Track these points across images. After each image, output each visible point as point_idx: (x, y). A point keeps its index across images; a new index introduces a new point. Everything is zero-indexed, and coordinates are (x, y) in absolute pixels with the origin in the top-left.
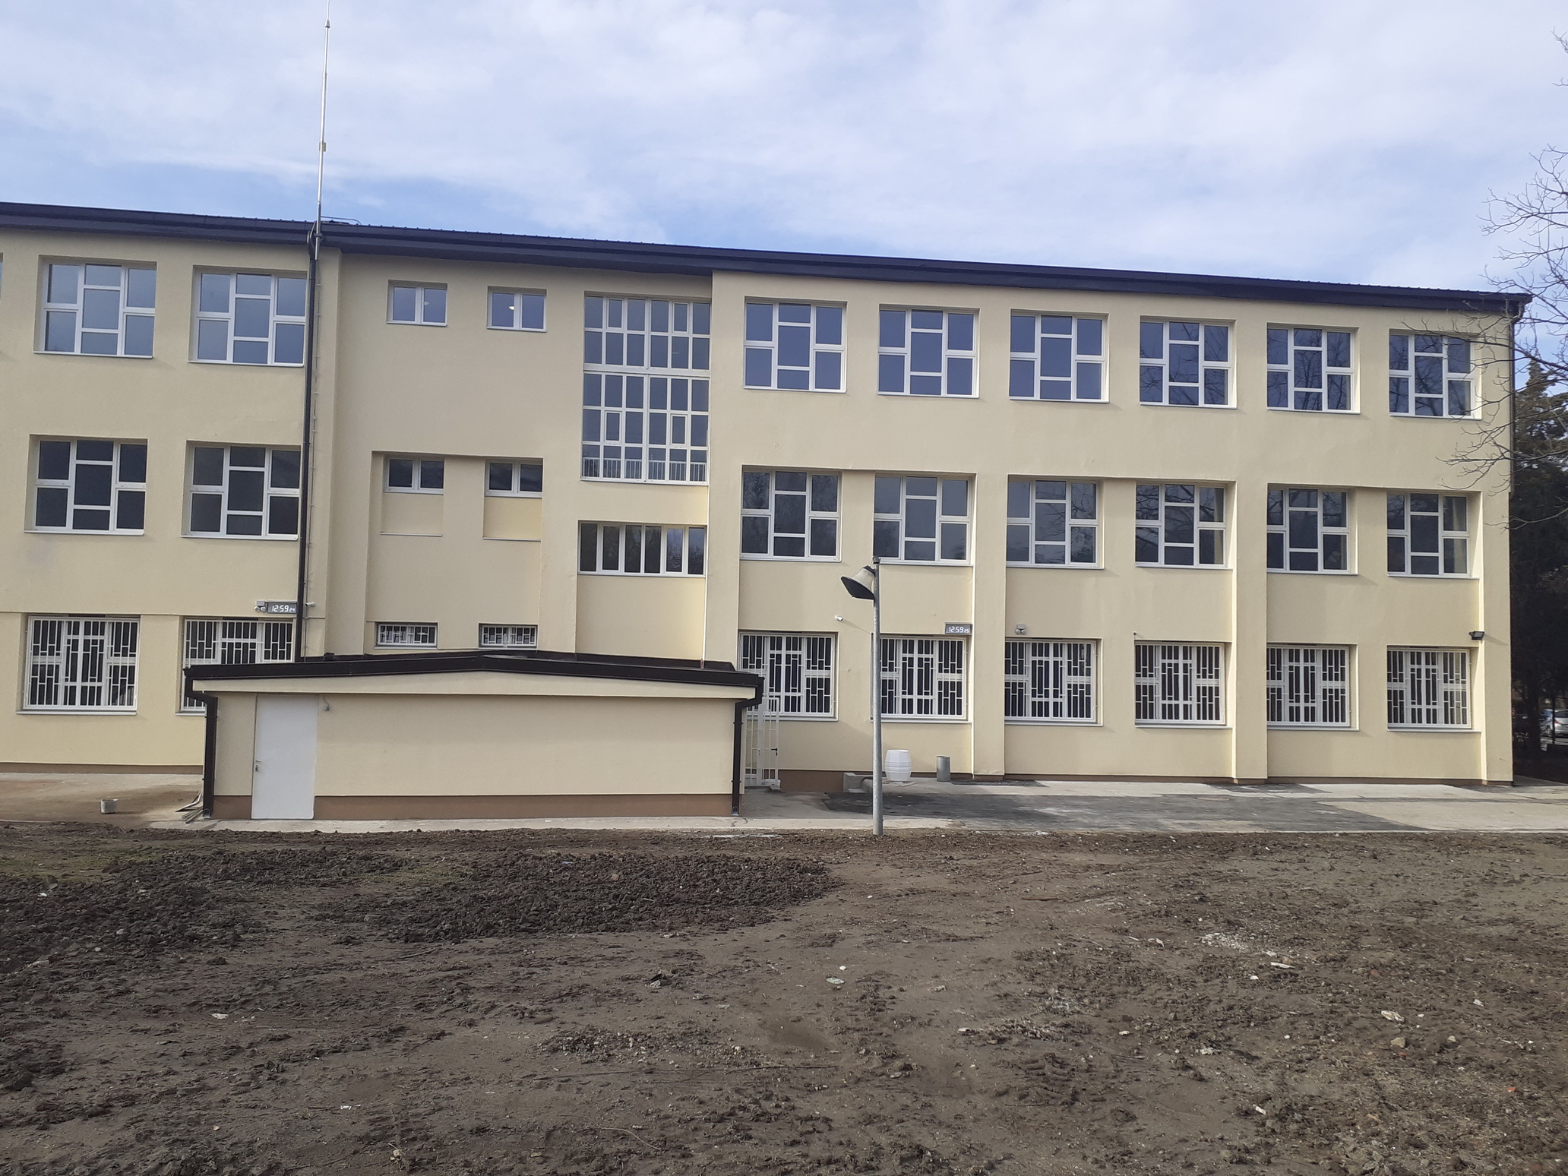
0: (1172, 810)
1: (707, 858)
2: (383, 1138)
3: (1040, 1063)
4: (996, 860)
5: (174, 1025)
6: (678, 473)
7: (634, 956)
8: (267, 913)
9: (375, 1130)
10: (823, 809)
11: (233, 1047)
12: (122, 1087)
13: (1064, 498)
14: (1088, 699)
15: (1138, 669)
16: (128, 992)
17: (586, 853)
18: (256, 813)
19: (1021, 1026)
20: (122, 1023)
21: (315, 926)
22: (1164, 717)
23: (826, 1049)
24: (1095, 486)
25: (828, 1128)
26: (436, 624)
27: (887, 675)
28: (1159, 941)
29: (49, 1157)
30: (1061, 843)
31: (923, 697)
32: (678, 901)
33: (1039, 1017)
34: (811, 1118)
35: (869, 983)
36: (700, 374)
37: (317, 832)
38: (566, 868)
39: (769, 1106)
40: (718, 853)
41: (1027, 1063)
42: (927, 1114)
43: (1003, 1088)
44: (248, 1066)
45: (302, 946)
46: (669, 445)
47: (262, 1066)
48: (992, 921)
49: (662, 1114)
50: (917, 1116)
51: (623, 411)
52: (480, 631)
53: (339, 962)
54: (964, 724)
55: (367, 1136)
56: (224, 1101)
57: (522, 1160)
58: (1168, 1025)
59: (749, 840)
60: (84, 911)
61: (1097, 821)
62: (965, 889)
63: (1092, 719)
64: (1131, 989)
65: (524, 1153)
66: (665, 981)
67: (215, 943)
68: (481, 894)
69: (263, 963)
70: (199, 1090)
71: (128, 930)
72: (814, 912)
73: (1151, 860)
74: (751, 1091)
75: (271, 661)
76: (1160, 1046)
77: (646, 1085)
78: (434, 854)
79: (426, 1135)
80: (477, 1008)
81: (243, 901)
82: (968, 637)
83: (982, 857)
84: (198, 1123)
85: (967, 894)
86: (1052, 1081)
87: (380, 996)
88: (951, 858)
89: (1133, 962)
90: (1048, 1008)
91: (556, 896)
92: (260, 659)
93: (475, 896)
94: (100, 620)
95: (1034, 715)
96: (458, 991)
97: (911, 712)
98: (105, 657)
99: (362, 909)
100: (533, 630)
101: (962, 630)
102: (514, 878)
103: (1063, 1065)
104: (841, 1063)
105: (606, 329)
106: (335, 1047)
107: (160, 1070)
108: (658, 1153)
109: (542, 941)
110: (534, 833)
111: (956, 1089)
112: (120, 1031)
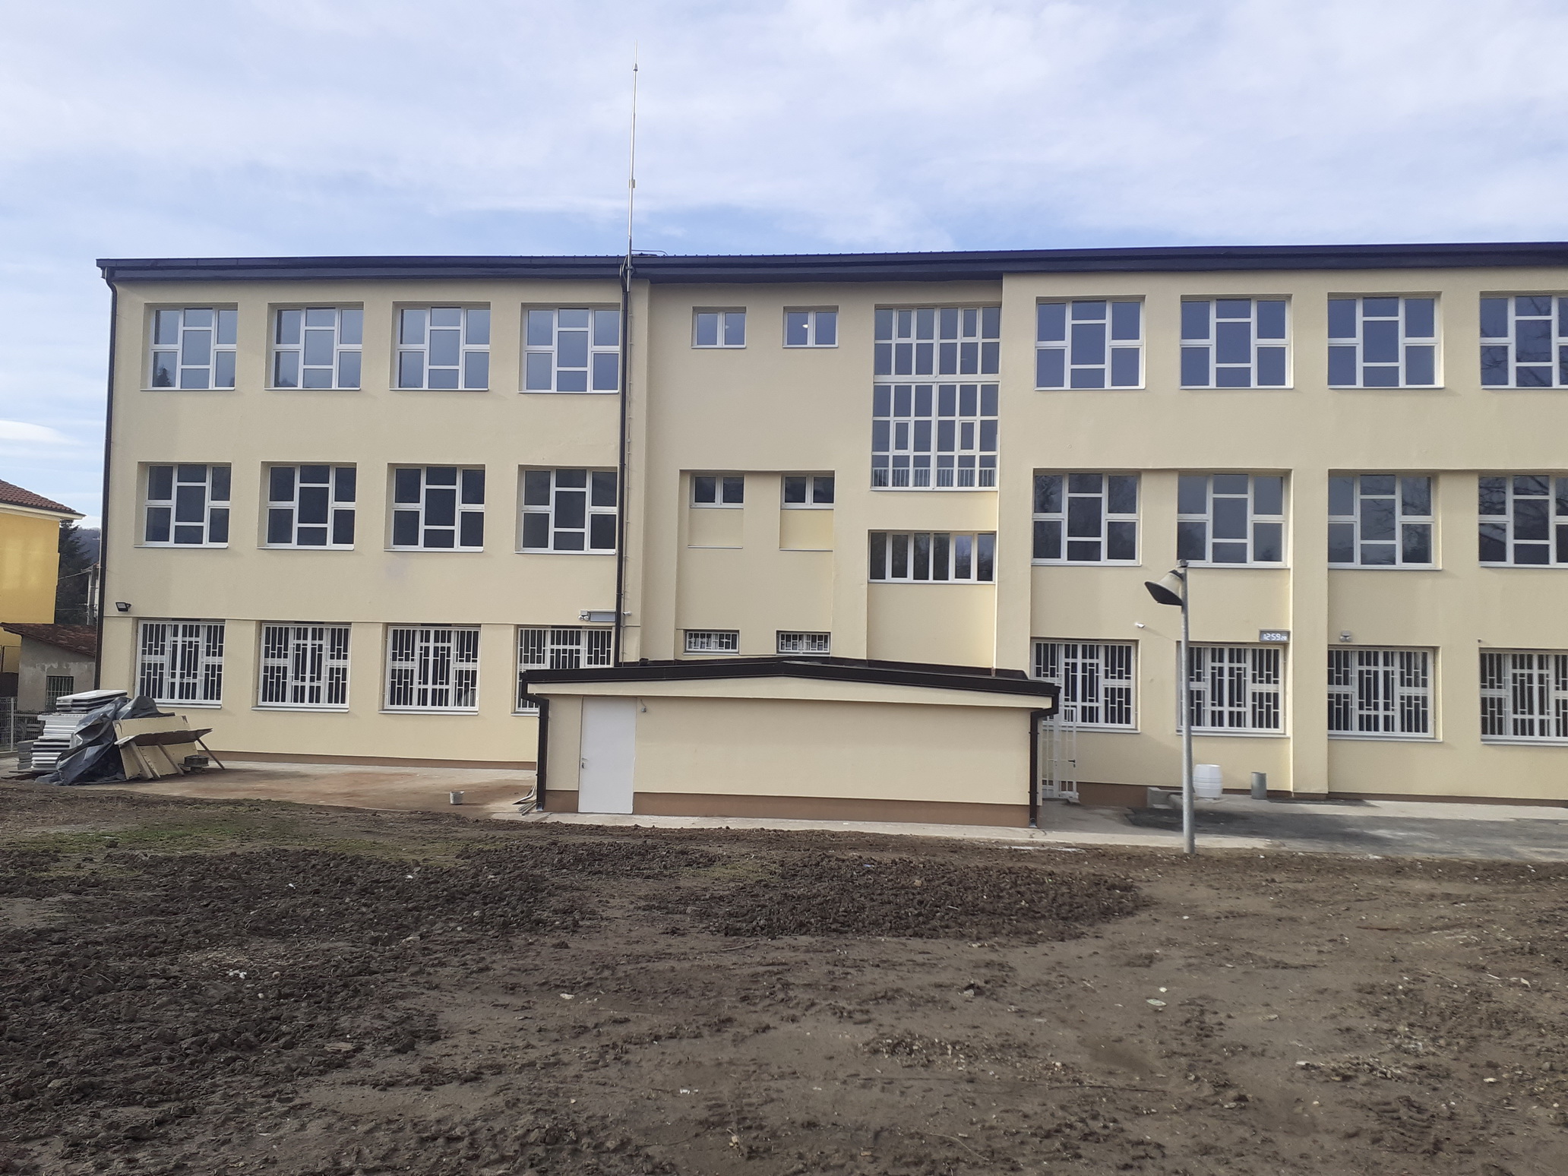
0: (1528, 836)
1: (1009, 869)
2: (722, 1123)
3: (1394, 1106)
4: (1324, 885)
5: (529, 1002)
6: (966, 480)
7: (944, 963)
8: (600, 901)
9: (713, 1115)
10: (1126, 824)
11: (581, 1027)
12: (490, 1056)
13: (1393, 493)
14: (1425, 713)
15: (1483, 679)
16: (487, 969)
17: (887, 857)
18: (582, 807)
19: (1368, 1064)
20: (485, 998)
21: (644, 916)
22: (1516, 733)
23: (1152, 1072)
24: (1429, 479)
25: (1161, 1155)
26: (738, 631)
27: (1195, 686)
28: (1524, 981)
29: (434, 1116)
30: (1398, 869)
31: (1235, 709)
32: (983, 911)
33: (1386, 1056)
34: (1142, 1143)
35: (1193, 1007)
36: (989, 378)
37: (636, 826)
38: (869, 872)
39: (1096, 1126)
40: (1020, 865)
41: (1378, 1104)
42: (1268, 1149)
43: (1352, 1130)
44: (595, 1045)
45: (633, 934)
46: (958, 452)
47: (607, 1046)
48: (1325, 948)
49: (987, 1125)
50: (1257, 1151)
51: (911, 420)
52: (778, 637)
53: (668, 951)
54: (1282, 738)
55: (707, 1120)
56: (577, 1076)
57: (853, 1157)
58: (1544, 1075)
59: (1050, 854)
60: (445, 893)
61: (1438, 846)
62: (1294, 914)
63: (1430, 734)
64: (1495, 1033)
65: (854, 1151)
66: (979, 991)
67: (557, 927)
68: (791, 892)
69: (600, 949)
70: (555, 1064)
71: (483, 912)
72: (1126, 930)
73: (1507, 891)
74: (1076, 1109)
75: (593, 666)
76: (1535, 1098)
77: (968, 1094)
78: (744, 851)
79: (760, 1125)
80: (798, 1004)
81: (578, 889)
82: (1285, 645)
83: (1308, 880)
84: (557, 1095)
85: (1293, 920)
86: (1409, 1127)
87: (708, 986)
88: (1273, 881)
89: (1495, 1002)
90: (1398, 1047)
91: (862, 899)
92: (584, 664)
93: (786, 894)
94: (447, 629)
95: (1361, 729)
96: (779, 986)
97: (1221, 724)
98: (451, 662)
99: (684, 901)
100: (826, 637)
101: (1278, 638)
102: (819, 878)
103: (1420, 1110)
104: (1169, 1088)
105: (895, 340)
106: (671, 1033)
107: (520, 1043)
108: (987, 1164)
109: (853, 942)
110: (834, 835)
111: (1298, 1127)
112: (484, 1005)
